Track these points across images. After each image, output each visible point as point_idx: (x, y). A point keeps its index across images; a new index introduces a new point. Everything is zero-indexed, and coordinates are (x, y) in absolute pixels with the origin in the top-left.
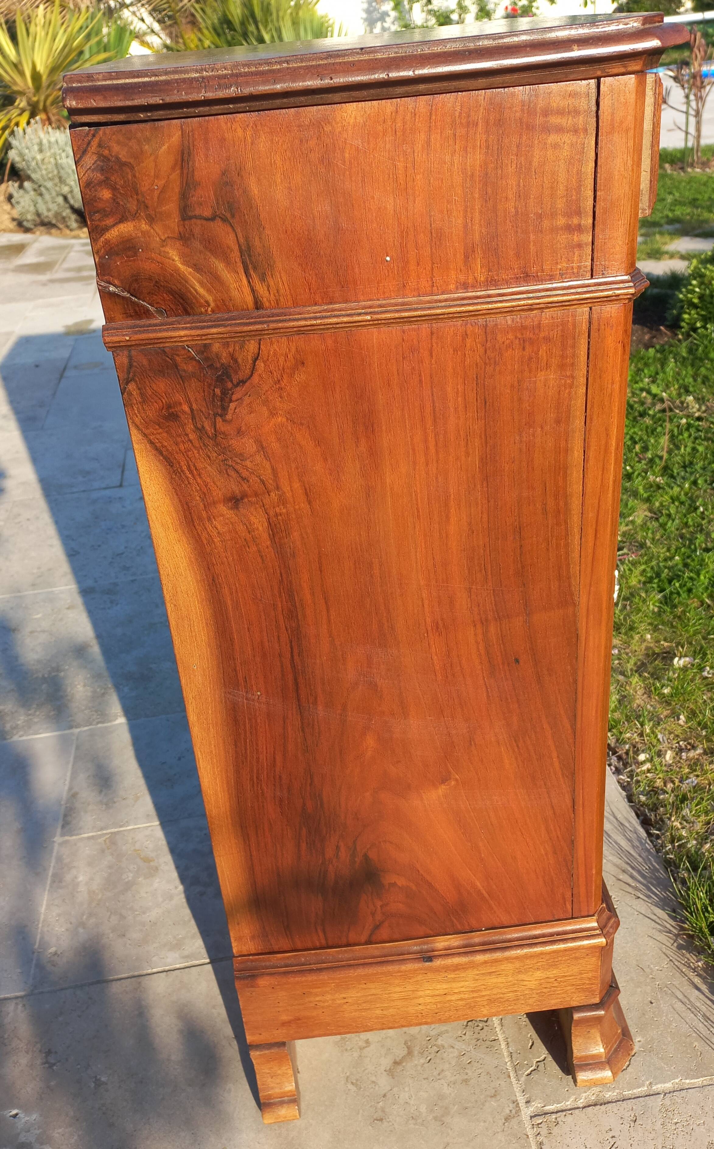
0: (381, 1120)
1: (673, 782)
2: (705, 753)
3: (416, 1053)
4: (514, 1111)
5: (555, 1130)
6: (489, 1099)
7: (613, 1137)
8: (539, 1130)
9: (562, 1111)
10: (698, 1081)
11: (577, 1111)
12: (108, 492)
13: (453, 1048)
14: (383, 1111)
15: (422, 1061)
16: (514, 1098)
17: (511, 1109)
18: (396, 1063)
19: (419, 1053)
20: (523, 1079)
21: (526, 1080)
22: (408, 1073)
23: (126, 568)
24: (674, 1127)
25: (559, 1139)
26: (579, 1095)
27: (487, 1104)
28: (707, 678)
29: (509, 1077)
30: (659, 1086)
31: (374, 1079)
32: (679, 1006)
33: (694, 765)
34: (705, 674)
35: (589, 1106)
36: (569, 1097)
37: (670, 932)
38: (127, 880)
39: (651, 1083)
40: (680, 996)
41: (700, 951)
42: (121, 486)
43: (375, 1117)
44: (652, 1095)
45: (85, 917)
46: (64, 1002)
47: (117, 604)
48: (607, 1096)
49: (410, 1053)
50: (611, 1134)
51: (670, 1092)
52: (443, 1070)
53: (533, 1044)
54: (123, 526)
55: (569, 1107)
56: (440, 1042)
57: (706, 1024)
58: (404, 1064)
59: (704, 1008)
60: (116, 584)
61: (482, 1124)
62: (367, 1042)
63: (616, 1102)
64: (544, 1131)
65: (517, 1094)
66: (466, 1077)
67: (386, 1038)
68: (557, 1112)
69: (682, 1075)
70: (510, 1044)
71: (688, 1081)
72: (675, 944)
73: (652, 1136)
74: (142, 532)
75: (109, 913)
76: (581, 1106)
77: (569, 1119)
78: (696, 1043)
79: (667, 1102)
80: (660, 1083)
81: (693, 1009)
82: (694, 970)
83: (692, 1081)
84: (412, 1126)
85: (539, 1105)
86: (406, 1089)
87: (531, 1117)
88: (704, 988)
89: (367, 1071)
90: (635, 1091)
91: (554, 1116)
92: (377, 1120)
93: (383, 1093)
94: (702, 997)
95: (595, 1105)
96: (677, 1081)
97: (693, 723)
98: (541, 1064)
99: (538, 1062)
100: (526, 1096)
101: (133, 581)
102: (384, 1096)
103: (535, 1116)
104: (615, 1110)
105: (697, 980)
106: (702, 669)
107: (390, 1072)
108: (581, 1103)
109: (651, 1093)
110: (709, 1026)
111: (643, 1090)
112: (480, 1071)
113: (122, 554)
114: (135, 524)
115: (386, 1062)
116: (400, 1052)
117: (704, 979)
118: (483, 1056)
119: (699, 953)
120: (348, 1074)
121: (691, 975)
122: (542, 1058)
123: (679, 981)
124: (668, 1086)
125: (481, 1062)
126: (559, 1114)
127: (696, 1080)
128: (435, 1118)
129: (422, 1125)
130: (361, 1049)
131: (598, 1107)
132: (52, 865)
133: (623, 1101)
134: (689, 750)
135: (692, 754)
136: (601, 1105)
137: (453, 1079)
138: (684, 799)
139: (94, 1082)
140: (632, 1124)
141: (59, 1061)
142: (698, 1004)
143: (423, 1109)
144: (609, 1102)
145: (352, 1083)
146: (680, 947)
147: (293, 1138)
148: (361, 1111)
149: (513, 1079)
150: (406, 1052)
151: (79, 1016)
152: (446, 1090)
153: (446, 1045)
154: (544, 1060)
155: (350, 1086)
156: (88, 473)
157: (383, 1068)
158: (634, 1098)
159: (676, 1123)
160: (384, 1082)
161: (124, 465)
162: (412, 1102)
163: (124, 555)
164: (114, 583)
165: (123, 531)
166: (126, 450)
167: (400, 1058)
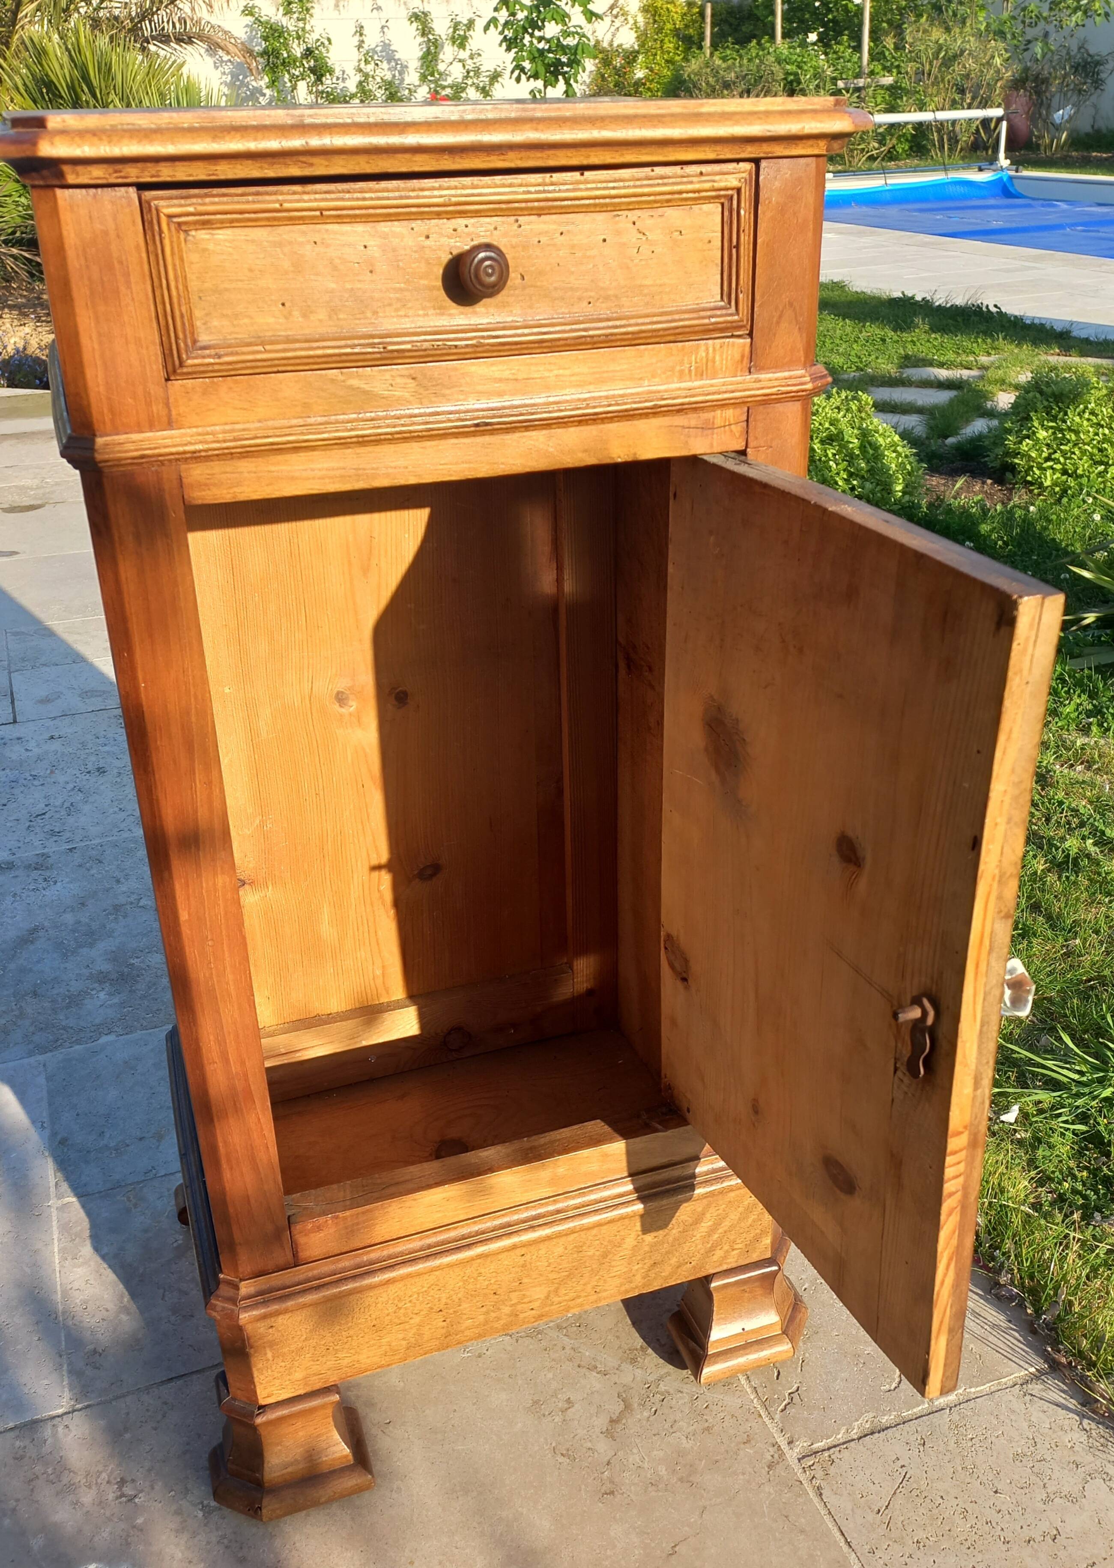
0: (612, 1493)
3: (636, 1405)
4: (776, 1456)
5: (832, 1470)
6: (742, 1446)
7: (903, 1466)
8: (813, 1473)
9: (835, 1446)
10: (985, 1388)
11: (852, 1444)
13: (682, 1392)
14: (612, 1482)
15: (646, 1414)
16: (771, 1440)
17: (772, 1453)
18: (613, 1421)
19: (640, 1404)
20: (777, 1417)
21: (781, 1417)
22: (632, 1431)
23: (53, 833)
24: (970, 1444)
25: (839, 1478)
26: (851, 1425)
27: (741, 1453)
29: (760, 1416)
30: (941, 1400)
31: (589, 1445)
35: (865, 1436)
36: (839, 1429)
38: (175, 1245)
39: (931, 1399)
43: (603, 1491)
44: (936, 1411)
45: (126, 1300)
46: (128, 1414)
47: (55, 883)
48: (884, 1421)
49: (628, 1407)
50: (900, 1463)
51: (955, 1406)
52: (675, 1421)
53: (779, 1373)
54: (35, 777)
55: (841, 1441)
56: (662, 1388)
57: (978, 1321)
58: (624, 1421)
60: (46, 856)
61: (741, 1477)
62: (568, 1401)
63: (896, 1426)
64: (819, 1474)
65: (775, 1435)
66: (707, 1425)
67: (592, 1393)
68: (829, 1449)
69: (965, 1385)
70: (752, 1378)
71: (973, 1390)
73: (946, 1458)
75: (161, 1291)
76: (856, 1437)
77: (846, 1454)
78: (972, 1346)
79: (956, 1417)
80: (942, 1396)
83: (978, 1389)
84: (653, 1494)
85: (805, 1444)
86: (635, 1451)
87: (799, 1460)
89: (577, 1438)
90: (915, 1410)
91: (826, 1454)
92: (606, 1494)
93: (606, 1459)
95: (872, 1433)
96: (960, 1391)
98: (795, 1395)
99: (790, 1394)
100: (786, 1436)
101: (70, 850)
102: (608, 1463)
103: (804, 1457)
104: (898, 1436)
107: (609, 1433)
108: (854, 1434)
109: (934, 1409)
110: (982, 1324)
111: (924, 1407)
112: (722, 1415)
113: (44, 814)
114: (52, 772)
115: (601, 1422)
116: (616, 1407)
118: (721, 1397)
120: (554, 1445)
122: (795, 1388)
124: (952, 1398)
125: (720, 1404)
126: (832, 1451)
127: (982, 1388)
128: (681, 1480)
129: (666, 1490)
130: (564, 1411)
131: (877, 1435)
132: (55, 1237)
133: (904, 1423)
136: (879, 1432)
137: (690, 1429)
139: (201, 1510)
140: (922, 1449)
141: (141, 1491)
143: (662, 1471)
144: (887, 1428)
145: (562, 1454)
147: (501, 1535)
148: (583, 1487)
149: (766, 1420)
150: (622, 1406)
151: (155, 1429)
152: (686, 1444)
153: (672, 1391)
154: (798, 1390)
155: (561, 1459)
157: (598, 1430)
158: (916, 1419)
159: (972, 1439)
160: (603, 1447)
161: (12, 694)
162: (646, 1465)
163: (47, 816)
164: (43, 855)
165: (36, 783)
166: (10, 673)
167: (617, 1415)
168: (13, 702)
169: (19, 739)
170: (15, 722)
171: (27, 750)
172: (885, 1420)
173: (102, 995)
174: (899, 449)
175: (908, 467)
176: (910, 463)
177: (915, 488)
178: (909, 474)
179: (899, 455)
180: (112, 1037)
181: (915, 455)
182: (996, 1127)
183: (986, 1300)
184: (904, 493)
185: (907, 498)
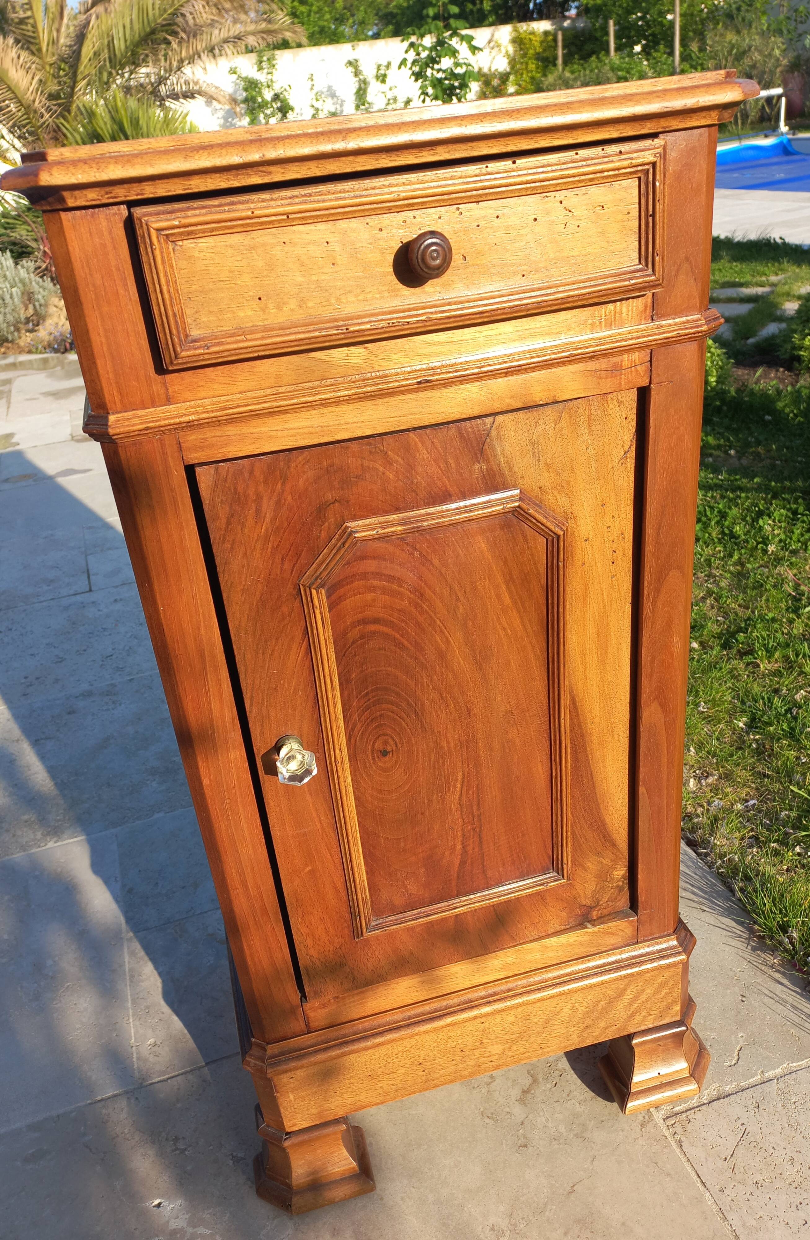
0: (525, 1146)
1: (702, 806)
2: (720, 777)
3: (541, 1080)
4: (647, 1117)
5: (689, 1127)
7: (742, 1124)
8: (675, 1130)
9: (691, 1109)
10: (803, 1063)
11: (704, 1107)
12: (79, 598)
14: (525, 1137)
15: (549, 1086)
17: (643, 1115)
18: (525, 1092)
19: (543, 1079)
22: (538, 1099)
23: (118, 669)
24: (793, 1106)
25: (695, 1134)
28: (703, 712)
30: (770, 1073)
31: (508, 1110)
32: (767, 1000)
33: (715, 790)
34: (701, 709)
35: (713, 1101)
36: (693, 1096)
37: (740, 937)
39: (762, 1072)
40: (767, 992)
41: (773, 950)
43: (519, 1144)
44: (767, 1082)
47: (120, 704)
49: (535, 1081)
50: (740, 1122)
51: (781, 1077)
52: (570, 1091)
54: (105, 629)
55: (696, 1105)
56: (560, 1066)
57: (797, 1013)
58: (532, 1092)
59: (790, 1000)
60: (113, 685)
61: (621, 1133)
62: (491, 1077)
63: (736, 1093)
64: (679, 1130)
68: (686, 1111)
69: (788, 1060)
71: (794, 1064)
72: (749, 947)
73: (776, 1117)
74: (126, 632)
76: (707, 1101)
77: (699, 1115)
78: (792, 1031)
79: (781, 1085)
80: (771, 1070)
81: (783, 1002)
82: (772, 967)
83: (798, 1064)
84: (556, 1146)
85: (668, 1108)
86: (541, 1114)
87: (664, 1120)
88: (785, 981)
89: (499, 1104)
90: (750, 1081)
91: (684, 1115)
92: (522, 1147)
93: (521, 1120)
94: (785, 989)
95: (719, 1099)
96: (785, 1066)
97: (703, 754)
101: (130, 680)
102: (522, 1123)
103: (667, 1118)
104: (738, 1101)
105: (777, 976)
106: (697, 705)
107: (522, 1101)
108: (705, 1100)
109: (765, 1080)
110: (799, 1014)
111: (757, 1078)
113: (111, 655)
114: (116, 625)
115: (516, 1093)
116: (526, 1081)
117: (783, 974)
119: (773, 951)
120: (482, 1110)
121: (770, 971)
123: (760, 979)
124: (778, 1071)
126: (688, 1113)
127: (800, 1063)
128: (576, 1136)
129: (566, 1144)
130: (488, 1084)
131: (722, 1100)
132: (126, 961)
133: (742, 1091)
134: (707, 777)
135: (710, 780)
136: (724, 1098)
137: (582, 1097)
138: (716, 819)
139: (231, 1160)
140: (756, 1110)
141: (190, 1146)
142: (784, 996)
143: (562, 1129)
144: (730, 1095)
145: (488, 1117)
146: (754, 949)
147: (446, 1177)
148: (504, 1141)
150: (531, 1080)
152: (579, 1109)
155: (487, 1121)
156: (51, 581)
157: (513, 1099)
158: (751, 1087)
159: (795, 1103)
160: (518, 1112)
161: (88, 571)
162: (550, 1125)
163: (114, 657)
164: (112, 685)
165: (106, 633)
166: (86, 556)
167: (527, 1087)
168: (89, 577)
169: (93, 602)
170: (90, 590)
171: (99, 610)
172: (728, 1088)
173: (154, 784)
174: (713, 350)
175: (720, 363)
176: (721, 360)
177: (726, 378)
178: (721, 368)
179: (713, 354)
180: (161, 815)
181: (725, 353)
182: (805, 861)
183: (801, 995)
184: (717, 382)
185: (720, 386)
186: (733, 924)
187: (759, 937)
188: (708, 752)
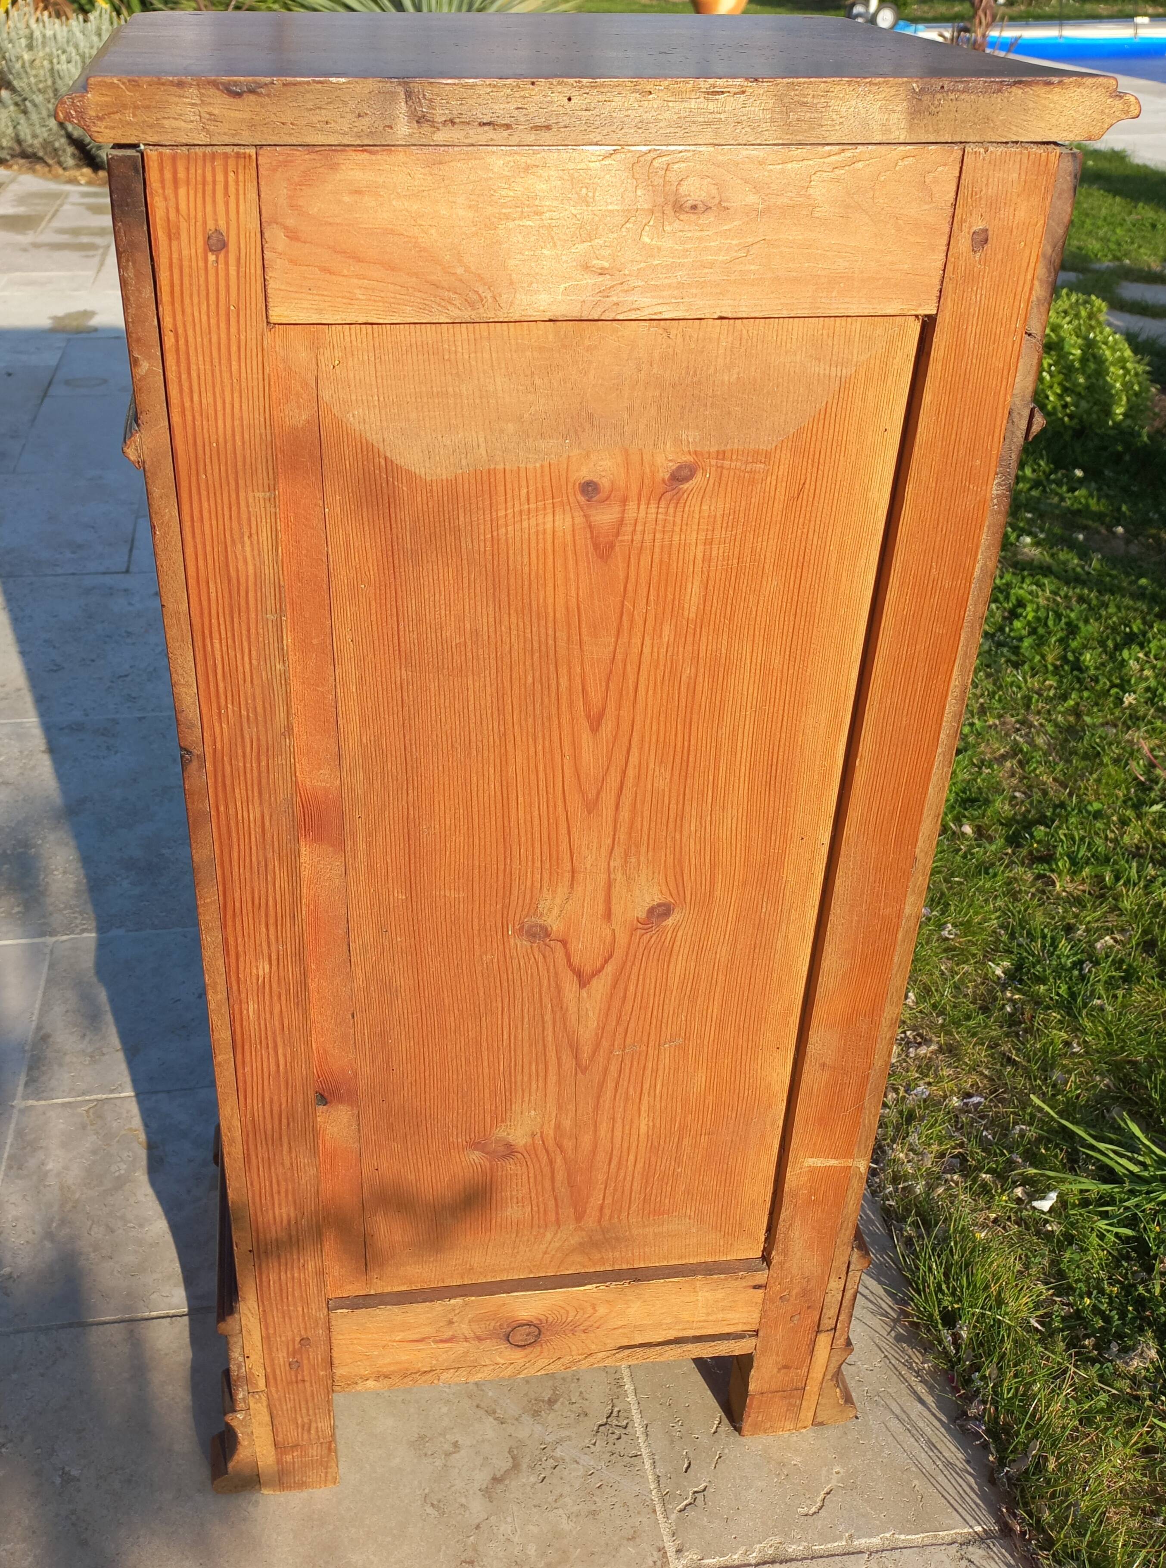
0: (471, 1562)
1: (896, 1090)
2: (940, 1050)
3: (524, 1466)
4: (659, 1564)
6: (625, 1542)
10: (917, 1538)
12: (108, 580)
13: (578, 1463)
14: (475, 1550)
15: (533, 1479)
16: (660, 1544)
17: (655, 1559)
18: (496, 1480)
19: (529, 1466)
20: (673, 1516)
21: (678, 1518)
22: (512, 1496)
23: (131, 699)
26: (751, 1546)
27: (622, 1549)
28: (947, 939)
29: (655, 1511)
30: (863, 1541)
31: (463, 1500)
32: (894, 1424)
33: (926, 1068)
34: (945, 933)
35: (765, 1563)
36: (737, 1548)
37: (886, 1315)
38: (117, 1174)
39: (851, 1536)
40: (898, 1411)
41: (926, 1348)
42: (127, 571)
43: (463, 1558)
44: (853, 1553)
45: (54, 1225)
46: (21, 1352)
47: (116, 752)
48: (790, 1550)
49: (516, 1466)
51: (877, 1552)
52: (561, 1495)
53: (689, 1467)
54: (129, 634)
55: (736, 1563)
56: (558, 1453)
57: (931, 1454)
58: (507, 1482)
59: (928, 1431)
60: (115, 722)
62: (456, 1444)
63: (802, 1560)
65: (665, 1538)
66: (594, 1507)
67: (483, 1441)
69: (895, 1528)
70: (657, 1464)
71: (902, 1537)
72: (893, 1334)
74: (157, 645)
75: (90, 1223)
76: (753, 1562)
78: (916, 1482)
79: (873, 1565)
80: (864, 1536)
81: (915, 1431)
82: (918, 1374)
83: (909, 1537)
85: (695, 1557)
86: (509, 1519)
88: (930, 1400)
89: (453, 1489)
90: (829, 1546)
92: (465, 1562)
93: (477, 1521)
94: (926, 1413)
95: (773, 1562)
96: (888, 1535)
97: (925, 1006)
98: (700, 1496)
99: (695, 1492)
100: (677, 1542)
101: (140, 719)
102: (478, 1527)
105: (921, 1389)
106: (941, 926)
107: (487, 1493)
108: (753, 1558)
109: (851, 1550)
110: (935, 1458)
111: (840, 1544)
112: (614, 1500)
113: (126, 676)
115: (482, 1477)
116: (503, 1464)
117: (931, 1389)
118: (618, 1479)
119: (925, 1350)
120: (427, 1491)
121: (913, 1379)
122: (701, 1487)
123: (897, 1388)
124: (876, 1541)
125: (615, 1486)
127: (914, 1537)
130: (448, 1454)
131: (778, 1565)
132: (9, 1141)
133: (812, 1558)
134: (920, 1044)
135: (923, 1051)
136: (781, 1562)
137: (576, 1509)
138: (910, 1118)
139: (60, 1476)
141: (11, 1441)
142: (921, 1425)
143: (532, 1550)
144: (792, 1560)
145: (432, 1505)
146: (899, 1338)
148: (444, 1548)
149: (660, 1516)
150: (510, 1464)
151: (42, 1375)
152: (565, 1525)
153: (567, 1460)
154: (704, 1490)
155: (430, 1510)
156: (80, 547)
157: (477, 1486)
158: (828, 1556)
160: (477, 1507)
161: (133, 541)
162: (516, 1539)
163: (129, 679)
164: (113, 720)
165: (129, 641)
166: (137, 518)
167: (502, 1472)
168: (131, 550)
169: (126, 590)
171: (130, 604)
172: (792, 1549)
173: (125, 884)
174: (1129, 365)
175: (1136, 387)
176: (1140, 384)
177: (1141, 411)
178: (1136, 394)
179: (1127, 371)
180: (121, 932)
181: (1148, 373)
182: (1025, 1213)
183: (948, 1429)
184: (1126, 415)
185: (1129, 422)
186: (882, 1292)
187: (913, 1324)
188: (934, 1006)
